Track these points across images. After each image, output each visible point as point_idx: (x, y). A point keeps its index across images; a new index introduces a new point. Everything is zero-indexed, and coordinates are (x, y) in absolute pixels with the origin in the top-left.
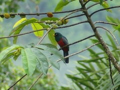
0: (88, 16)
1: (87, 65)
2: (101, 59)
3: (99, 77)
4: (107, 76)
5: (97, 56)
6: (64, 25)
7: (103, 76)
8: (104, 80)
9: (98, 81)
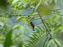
0: (41, 17)
1: (35, 34)
2: (39, 32)
3: (39, 38)
4: (41, 37)
5: (38, 31)
6: (33, 19)
7: (40, 37)
8: (40, 38)
9: (38, 39)
